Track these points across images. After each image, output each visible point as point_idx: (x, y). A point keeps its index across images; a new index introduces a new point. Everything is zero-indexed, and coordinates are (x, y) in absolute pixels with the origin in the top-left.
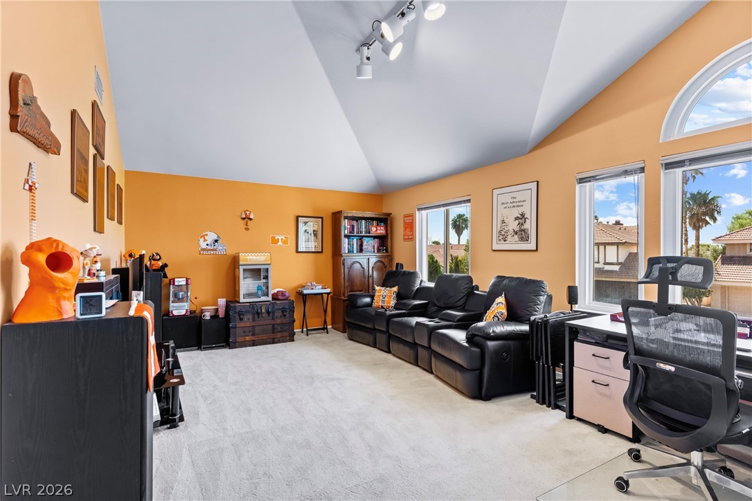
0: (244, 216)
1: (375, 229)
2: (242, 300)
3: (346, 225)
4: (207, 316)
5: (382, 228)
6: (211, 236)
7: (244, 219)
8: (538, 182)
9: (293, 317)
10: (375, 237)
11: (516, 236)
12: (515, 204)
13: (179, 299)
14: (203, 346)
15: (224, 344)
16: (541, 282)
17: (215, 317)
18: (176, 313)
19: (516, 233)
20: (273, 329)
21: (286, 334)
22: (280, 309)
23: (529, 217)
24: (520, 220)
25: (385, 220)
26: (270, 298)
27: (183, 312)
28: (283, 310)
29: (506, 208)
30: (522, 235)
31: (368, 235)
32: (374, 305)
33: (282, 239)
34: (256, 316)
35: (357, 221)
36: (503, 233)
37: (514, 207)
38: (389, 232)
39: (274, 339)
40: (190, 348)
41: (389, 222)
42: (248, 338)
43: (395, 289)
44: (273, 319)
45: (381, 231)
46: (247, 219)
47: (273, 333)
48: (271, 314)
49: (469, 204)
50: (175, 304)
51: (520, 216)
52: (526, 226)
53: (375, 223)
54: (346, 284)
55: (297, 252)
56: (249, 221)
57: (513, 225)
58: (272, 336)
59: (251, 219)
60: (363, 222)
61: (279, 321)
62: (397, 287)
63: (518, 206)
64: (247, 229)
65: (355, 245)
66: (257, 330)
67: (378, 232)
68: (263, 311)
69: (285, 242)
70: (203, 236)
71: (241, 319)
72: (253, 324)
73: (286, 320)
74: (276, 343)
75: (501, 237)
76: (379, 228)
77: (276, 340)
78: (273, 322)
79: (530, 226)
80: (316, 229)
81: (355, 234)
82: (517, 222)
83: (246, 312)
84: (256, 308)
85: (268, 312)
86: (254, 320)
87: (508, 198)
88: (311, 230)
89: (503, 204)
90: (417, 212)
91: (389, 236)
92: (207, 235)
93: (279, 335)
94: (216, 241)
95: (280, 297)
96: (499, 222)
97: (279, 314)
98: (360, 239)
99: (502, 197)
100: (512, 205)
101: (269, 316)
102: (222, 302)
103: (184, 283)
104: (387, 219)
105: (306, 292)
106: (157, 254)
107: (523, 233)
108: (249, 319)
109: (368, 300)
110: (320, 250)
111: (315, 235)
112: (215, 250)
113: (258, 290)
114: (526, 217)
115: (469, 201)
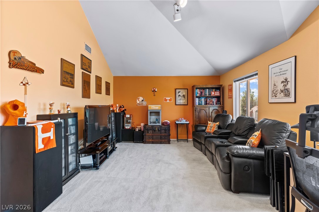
0: (153, 90)
1: (214, 93)
2: (149, 124)
3: (198, 92)
4: (137, 130)
5: (218, 93)
6: (141, 99)
7: (153, 91)
8: (296, 57)
9: (170, 133)
10: (214, 97)
11: (282, 94)
12: (282, 73)
13: (128, 123)
14: (134, 141)
15: (142, 141)
16: (285, 124)
17: (140, 130)
18: (126, 127)
19: (282, 91)
20: (161, 137)
21: (166, 140)
22: (164, 129)
23: (290, 81)
24: (285, 83)
25: (219, 88)
26: (160, 124)
27: (129, 127)
28: (165, 130)
29: (276, 76)
30: (286, 93)
31: (210, 96)
32: (207, 131)
33: (169, 99)
34: (154, 131)
35: (204, 90)
36: (274, 92)
37: (281, 75)
38: (221, 94)
39: (161, 142)
40: (131, 142)
41: (221, 89)
42: (150, 140)
43: (218, 123)
44: (161, 133)
45: (217, 94)
46: (154, 91)
47: (161, 139)
48: (160, 131)
49: (257, 76)
50: (126, 125)
51: (284, 80)
52: (288, 86)
53: (214, 90)
54: (197, 120)
55: (176, 105)
56: (155, 92)
57: (281, 87)
58: (160, 140)
59: (156, 91)
60: (207, 90)
61: (163, 134)
62: (219, 122)
63: (283, 74)
64: (154, 95)
65: (203, 101)
66: (154, 137)
67: (216, 94)
68: (157, 129)
69: (170, 100)
70: (138, 99)
71: (148, 132)
72: (153, 135)
73: (167, 134)
74: (162, 144)
75: (274, 94)
76: (216, 93)
77: (162, 142)
78: (161, 135)
79: (291, 86)
80: (184, 94)
81: (203, 96)
82: (283, 84)
83: (150, 129)
84: (154, 128)
85: (158, 130)
86: (153, 133)
87: (277, 70)
88: (181, 95)
89: (274, 74)
90: (234, 83)
91: (221, 97)
92: (139, 98)
93: (163, 140)
94: (143, 101)
95: (165, 124)
96: (273, 85)
97: (163, 131)
98: (206, 98)
99: (274, 69)
100: (280, 74)
101: (159, 132)
102: (142, 124)
103: (129, 117)
104: (220, 88)
105: (177, 122)
106: (123, 106)
107: (286, 91)
108: (151, 132)
109: (204, 128)
110: (187, 104)
111: (184, 97)
112: (142, 104)
113: (156, 121)
114: (288, 81)
115: (257, 74)
